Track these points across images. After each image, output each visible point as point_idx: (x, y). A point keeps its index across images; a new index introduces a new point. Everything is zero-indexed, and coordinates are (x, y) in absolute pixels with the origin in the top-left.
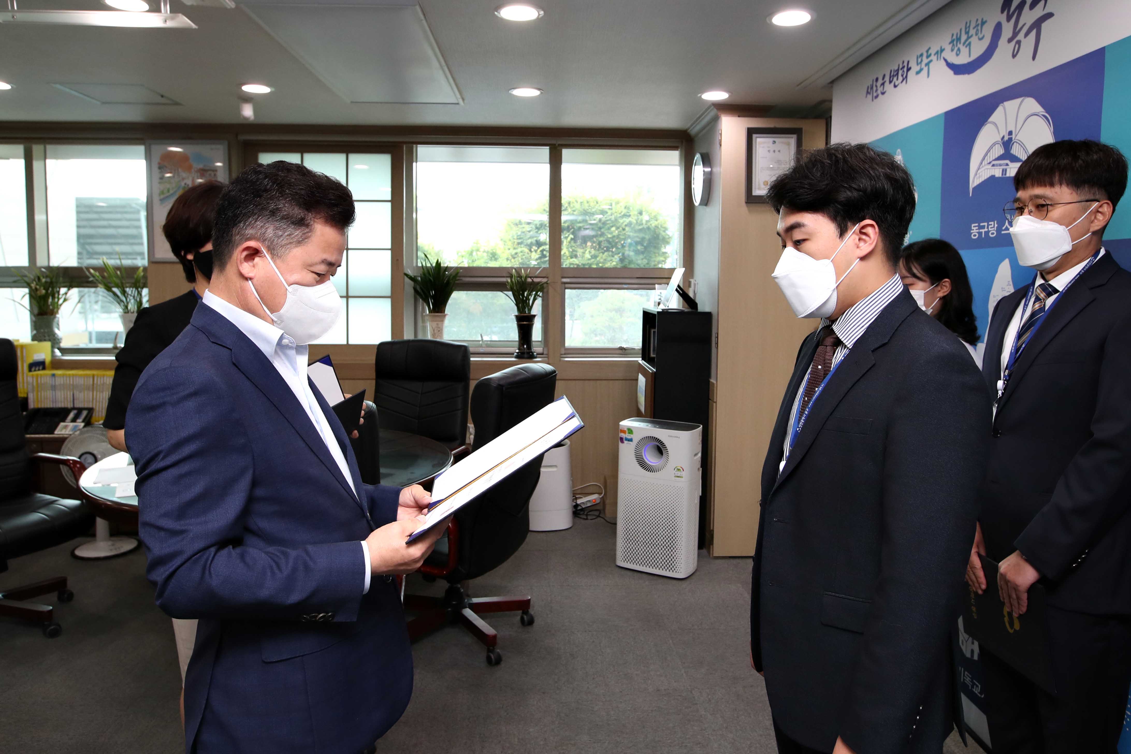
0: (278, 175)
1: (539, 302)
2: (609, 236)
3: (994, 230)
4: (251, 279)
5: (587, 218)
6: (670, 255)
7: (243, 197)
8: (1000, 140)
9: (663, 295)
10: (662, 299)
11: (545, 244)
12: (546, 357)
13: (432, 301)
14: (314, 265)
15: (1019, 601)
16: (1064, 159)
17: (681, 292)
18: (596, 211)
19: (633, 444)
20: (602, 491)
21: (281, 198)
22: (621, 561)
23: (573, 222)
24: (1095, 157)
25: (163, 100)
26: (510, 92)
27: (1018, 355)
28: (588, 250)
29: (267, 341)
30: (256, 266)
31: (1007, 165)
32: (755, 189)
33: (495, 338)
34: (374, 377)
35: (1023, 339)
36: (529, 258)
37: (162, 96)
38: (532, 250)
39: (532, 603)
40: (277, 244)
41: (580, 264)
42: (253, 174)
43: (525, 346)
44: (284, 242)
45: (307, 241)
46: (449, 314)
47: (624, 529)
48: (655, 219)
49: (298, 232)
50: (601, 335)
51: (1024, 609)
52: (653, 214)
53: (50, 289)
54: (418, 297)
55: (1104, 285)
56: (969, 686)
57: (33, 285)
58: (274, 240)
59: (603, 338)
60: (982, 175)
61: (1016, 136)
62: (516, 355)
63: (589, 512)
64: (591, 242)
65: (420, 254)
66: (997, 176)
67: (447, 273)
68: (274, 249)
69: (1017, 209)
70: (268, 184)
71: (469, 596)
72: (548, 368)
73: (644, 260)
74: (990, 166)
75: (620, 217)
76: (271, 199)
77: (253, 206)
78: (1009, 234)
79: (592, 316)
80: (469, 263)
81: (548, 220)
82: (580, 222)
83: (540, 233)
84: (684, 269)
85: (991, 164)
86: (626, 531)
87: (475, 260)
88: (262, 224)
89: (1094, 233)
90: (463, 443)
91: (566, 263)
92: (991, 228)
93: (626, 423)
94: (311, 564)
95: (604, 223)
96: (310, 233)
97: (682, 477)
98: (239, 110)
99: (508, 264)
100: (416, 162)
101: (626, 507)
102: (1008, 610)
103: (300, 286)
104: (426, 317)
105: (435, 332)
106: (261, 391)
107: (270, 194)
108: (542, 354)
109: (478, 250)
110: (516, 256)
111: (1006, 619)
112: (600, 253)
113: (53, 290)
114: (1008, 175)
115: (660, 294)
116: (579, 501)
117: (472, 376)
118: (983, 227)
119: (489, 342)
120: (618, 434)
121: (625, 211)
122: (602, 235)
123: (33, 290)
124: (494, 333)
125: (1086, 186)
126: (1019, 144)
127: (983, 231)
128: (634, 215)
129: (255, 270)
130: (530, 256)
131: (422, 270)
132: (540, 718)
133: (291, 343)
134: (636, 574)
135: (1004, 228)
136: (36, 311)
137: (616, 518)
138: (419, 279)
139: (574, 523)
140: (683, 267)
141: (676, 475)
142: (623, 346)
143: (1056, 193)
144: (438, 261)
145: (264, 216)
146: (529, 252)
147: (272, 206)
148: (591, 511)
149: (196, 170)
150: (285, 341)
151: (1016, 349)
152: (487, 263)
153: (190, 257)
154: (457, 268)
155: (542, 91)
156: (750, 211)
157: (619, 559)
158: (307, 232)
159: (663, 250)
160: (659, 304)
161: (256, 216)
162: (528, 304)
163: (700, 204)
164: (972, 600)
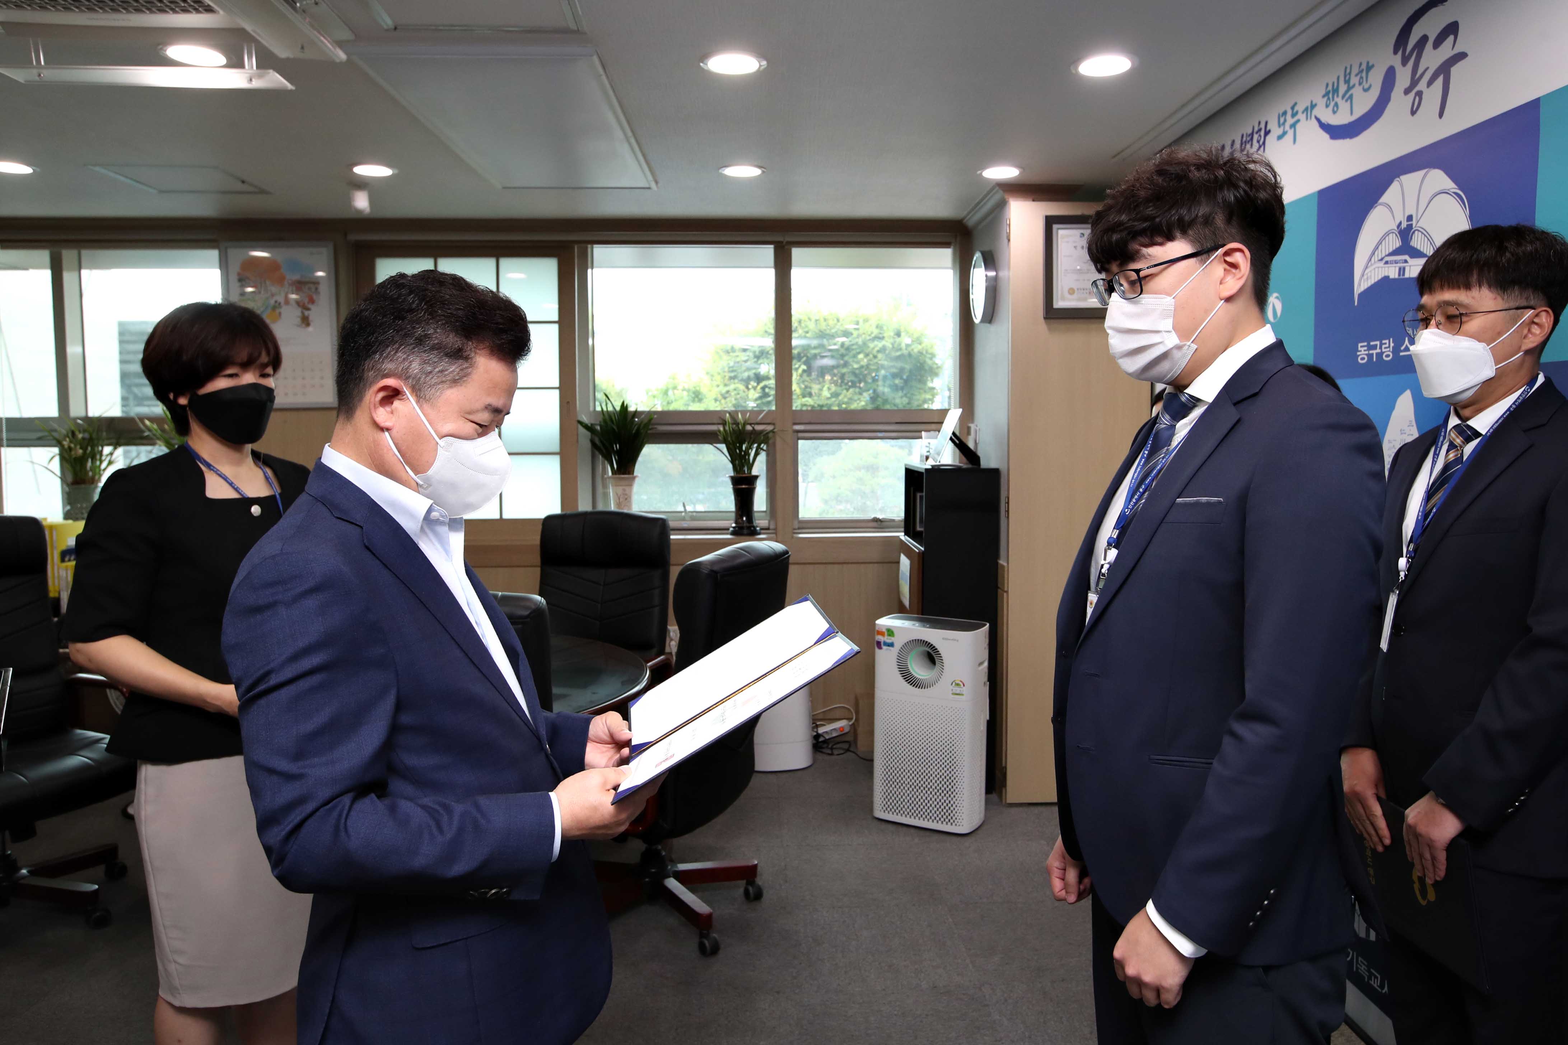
0: (427, 290)
1: (762, 458)
2: (856, 366)
3: (1389, 351)
4: (388, 429)
5: (825, 341)
6: (939, 391)
7: (379, 319)
8: (1396, 229)
9: (933, 446)
10: (931, 451)
11: (767, 378)
12: (773, 533)
13: (617, 457)
14: (474, 412)
15: (1435, 862)
16: (1485, 252)
17: (957, 442)
18: (836, 332)
19: (894, 652)
20: (853, 715)
21: (431, 321)
22: (880, 811)
23: (807, 348)
24: (1529, 248)
25: (245, 188)
26: (720, 171)
27: (1427, 522)
28: (826, 386)
29: (412, 515)
30: (395, 413)
31: (1406, 261)
32: (1057, 300)
33: (700, 508)
34: (539, 564)
35: (1433, 501)
36: (746, 397)
37: (243, 182)
38: (750, 387)
39: (759, 869)
40: (424, 383)
41: (816, 405)
42: (393, 289)
43: (744, 519)
44: (433, 381)
45: (466, 380)
46: (639, 475)
47: (883, 767)
48: (918, 342)
49: (454, 367)
50: (847, 501)
51: (1442, 872)
52: (915, 336)
53: (89, 448)
54: (597, 453)
55: (1544, 425)
56: (1364, 978)
57: (66, 443)
58: (420, 378)
59: (849, 506)
60: (1371, 276)
61: (1418, 222)
62: (732, 531)
63: (834, 745)
64: (830, 375)
65: (600, 396)
66: (1392, 277)
67: (636, 420)
68: (420, 390)
69: (1422, 320)
70: (413, 302)
71: (674, 862)
72: (778, 547)
73: (904, 399)
74: (1381, 264)
75: (870, 340)
76: (418, 322)
77: (393, 332)
78: (1410, 356)
79: (834, 477)
80: (663, 406)
81: (772, 345)
82: (815, 348)
83: (761, 363)
84: (961, 410)
85: (1384, 261)
86: (887, 770)
87: (672, 402)
88: (405, 356)
89: (1528, 352)
90: (661, 652)
91: (798, 403)
92: (1385, 348)
93: (884, 622)
94: (483, 822)
95: (848, 349)
96: (471, 369)
97: (962, 695)
98: (349, 200)
99: (717, 407)
100: (592, 269)
101: (885, 737)
102: (1419, 874)
103: (457, 439)
104: (608, 480)
105: (621, 500)
106: (403, 583)
107: (416, 315)
108: (768, 529)
109: (675, 388)
110: (727, 395)
111: (1416, 886)
112: (842, 390)
113: (93, 449)
114: (1407, 275)
115: (928, 445)
116: (821, 730)
117: (674, 558)
118: (1375, 347)
119: (694, 514)
120: (874, 638)
121: (876, 332)
122: (846, 364)
123: (66, 450)
124: (699, 501)
125: (1516, 288)
126: (1422, 233)
127: (1374, 352)
128: (890, 337)
129: (394, 419)
130: (747, 396)
131: (602, 416)
132: (774, 1028)
133: (443, 516)
134: (900, 828)
135: (1402, 348)
136: (70, 478)
137: (872, 752)
138: (598, 428)
139: (815, 761)
140: (960, 408)
141: (954, 691)
142: (878, 517)
143: (1473, 298)
144: (623, 403)
145: (408, 345)
146: (746, 390)
147: (419, 332)
148: (838, 743)
149: (290, 282)
150: (435, 515)
151: (1425, 514)
152: (688, 405)
153: (183, 401)
154: (650, 413)
155: (763, 169)
156: (1049, 329)
157: (877, 808)
158: (467, 368)
159: (930, 384)
160: (927, 458)
161: (397, 346)
162: (747, 461)
163: (983, 321)
164: (1369, 860)
